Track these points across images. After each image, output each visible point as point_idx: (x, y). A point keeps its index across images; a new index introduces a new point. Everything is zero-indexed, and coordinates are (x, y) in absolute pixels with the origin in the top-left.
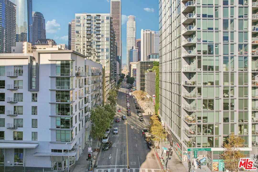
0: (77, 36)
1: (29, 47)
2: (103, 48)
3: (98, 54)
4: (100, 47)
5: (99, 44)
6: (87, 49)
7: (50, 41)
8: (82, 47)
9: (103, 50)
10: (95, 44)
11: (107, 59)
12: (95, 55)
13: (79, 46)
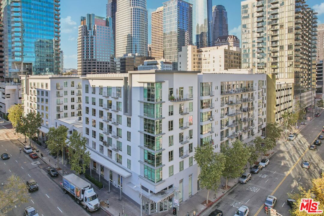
0: (244, 32)
1: (194, 51)
2: (282, 45)
3: (274, 54)
4: (278, 43)
5: (276, 39)
6: (258, 48)
7: (231, 37)
8: (250, 46)
9: (282, 47)
10: (270, 40)
11: (289, 61)
12: (270, 56)
13: (247, 44)
